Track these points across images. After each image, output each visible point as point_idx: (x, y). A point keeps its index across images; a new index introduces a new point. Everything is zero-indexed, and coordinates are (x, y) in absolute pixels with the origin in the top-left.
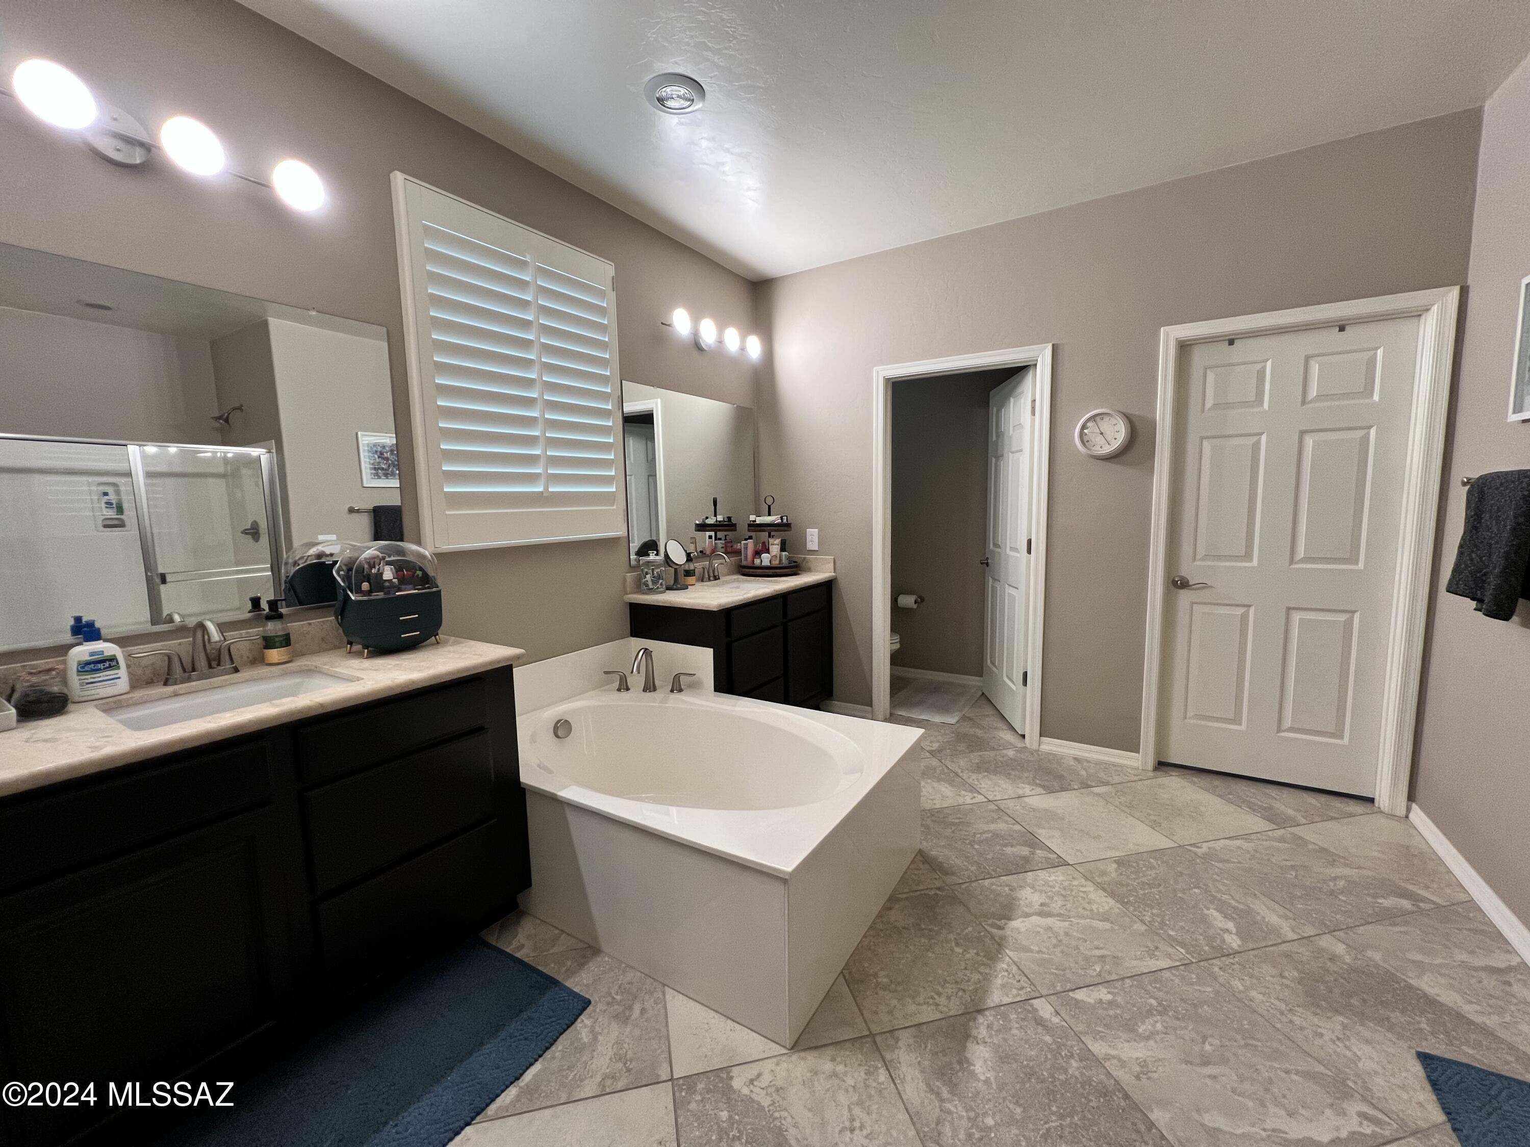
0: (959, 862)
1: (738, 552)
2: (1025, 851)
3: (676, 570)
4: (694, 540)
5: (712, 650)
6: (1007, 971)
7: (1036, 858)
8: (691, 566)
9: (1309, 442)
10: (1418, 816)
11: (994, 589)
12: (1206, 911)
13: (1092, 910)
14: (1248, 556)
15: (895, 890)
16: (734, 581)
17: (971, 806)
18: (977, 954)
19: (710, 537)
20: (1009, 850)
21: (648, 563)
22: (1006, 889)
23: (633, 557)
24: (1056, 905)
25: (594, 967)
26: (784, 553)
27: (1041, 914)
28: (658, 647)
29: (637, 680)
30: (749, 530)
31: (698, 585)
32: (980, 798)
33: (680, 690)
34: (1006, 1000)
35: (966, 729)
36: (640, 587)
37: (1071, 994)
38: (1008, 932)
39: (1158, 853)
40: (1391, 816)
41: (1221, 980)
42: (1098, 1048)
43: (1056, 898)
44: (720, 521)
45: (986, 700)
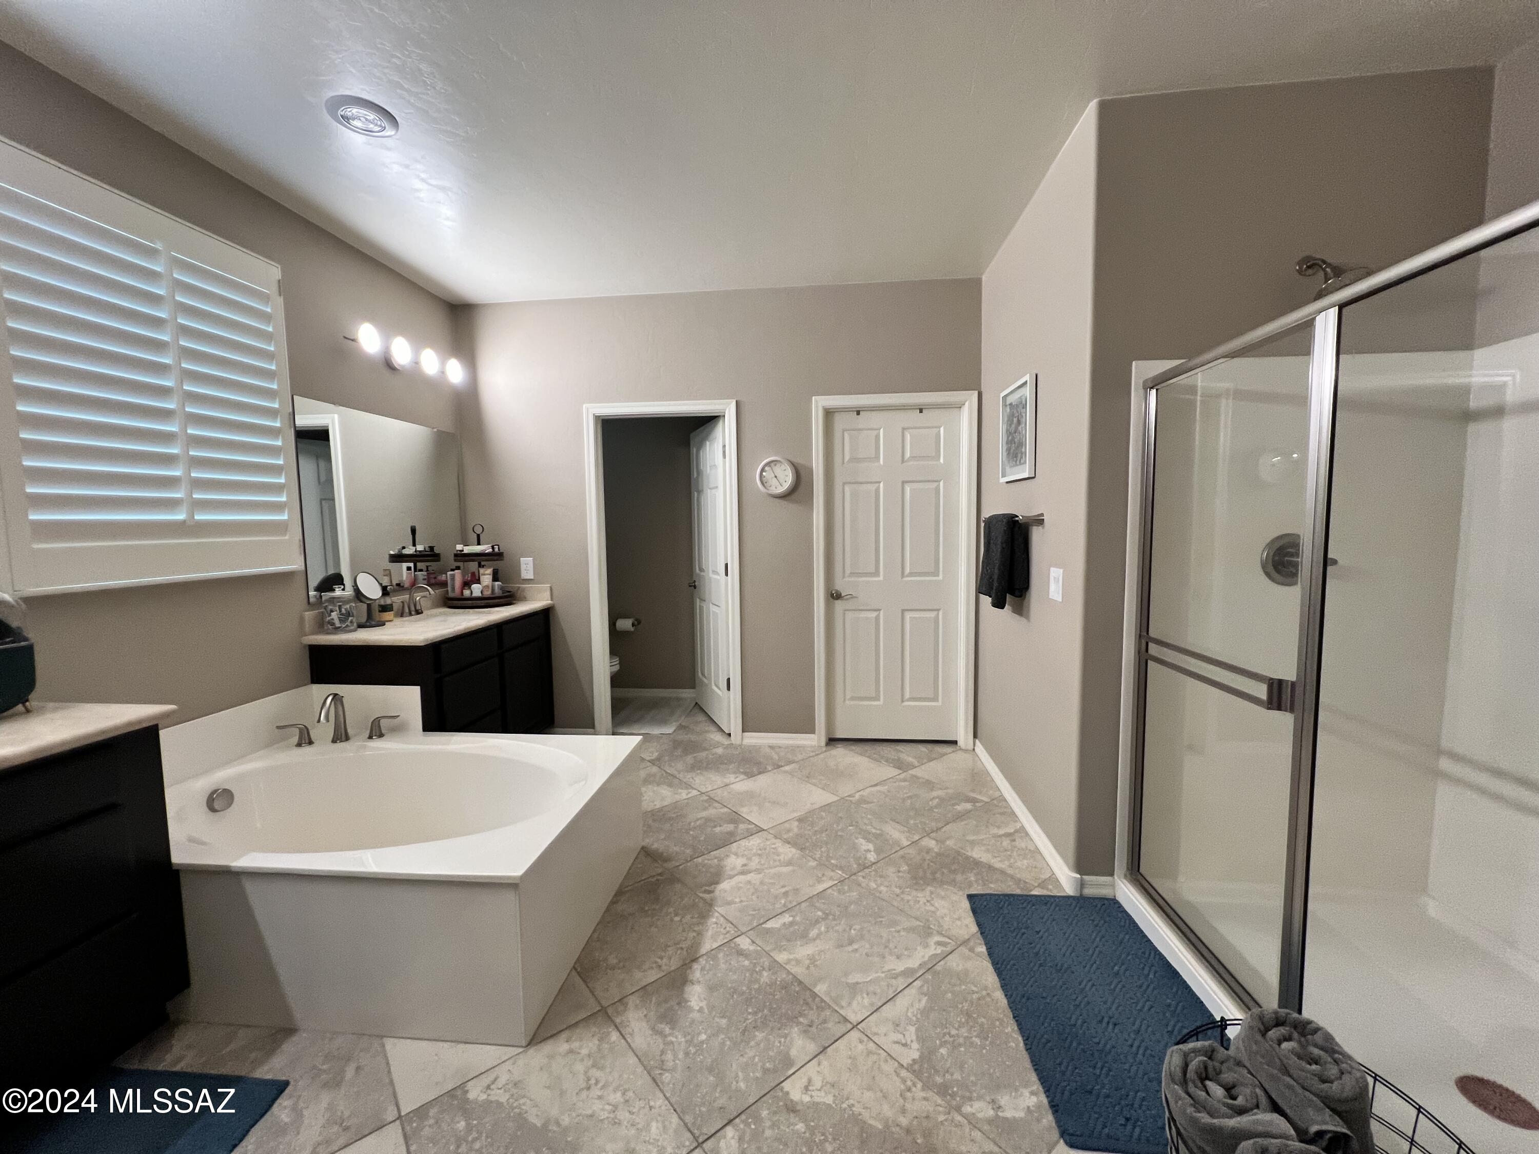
0: (677, 849)
1: (444, 584)
2: (730, 827)
3: (369, 605)
4: (388, 572)
5: (419, 687)
6: (716, 923)
7: (739, 831)
8: (388, 601)
9: (908, 489)
10: (980, 749)
11: (701, 608)
12: (856, 841)
13: (780, 860)
14: (876, 573)
15: (621, 885)
16: (441, 614)
17: (686, 801)
18: (692, 918)
19: (409, 569)
20: (718, 829)
21: (332, 600)
22: (716, 861)
23: (312, 593)
24: (754, 864)
25: (290, 1047)
26: (497, 583)
27: (743, 873)
28: (350, 692)
29: (323, 731)
30: (455, 560)
31: (398, 621)
32: (695, 793)
33: (381, 735)
34: (715, 945)
35: (682, 736)
36: (322, 625)
37: (763, 926)
38: (717, 893)
39: (826, 807)
40: (966, 751)
41: (864, 885)
42: (781, 957)
43: (753, 858)
44: (420, 551)
45: (699, 707)
